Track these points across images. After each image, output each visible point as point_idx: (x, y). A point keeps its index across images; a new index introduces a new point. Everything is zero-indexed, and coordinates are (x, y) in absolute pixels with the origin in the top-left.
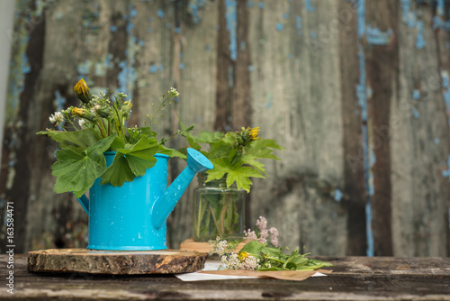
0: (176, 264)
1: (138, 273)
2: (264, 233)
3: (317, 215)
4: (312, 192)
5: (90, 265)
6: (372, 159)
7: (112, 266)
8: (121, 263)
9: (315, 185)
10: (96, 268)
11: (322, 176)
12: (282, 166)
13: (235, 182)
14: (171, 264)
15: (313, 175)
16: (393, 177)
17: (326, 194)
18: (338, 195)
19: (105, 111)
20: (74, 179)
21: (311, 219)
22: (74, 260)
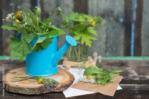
0: (63, 88)
1: (47, 92)
2: (96, 58)
3: (113, 28)
4: (112, 19)
5: (28, 92)
6: (135, 6)
7: (37, 92)
8: (40, 90)
9: (113, 16)
10: (30, 92)
11: (116, 12)
12: (100, 8)
13: (85, 42)
14: (60, 88)
15: (112, 12)
16: (143, 13)
17: (117, 20)
18: (121, 20)
19: (29, 25)
20: (19, 50)
21: (111, 29)
22: (21, 89)
